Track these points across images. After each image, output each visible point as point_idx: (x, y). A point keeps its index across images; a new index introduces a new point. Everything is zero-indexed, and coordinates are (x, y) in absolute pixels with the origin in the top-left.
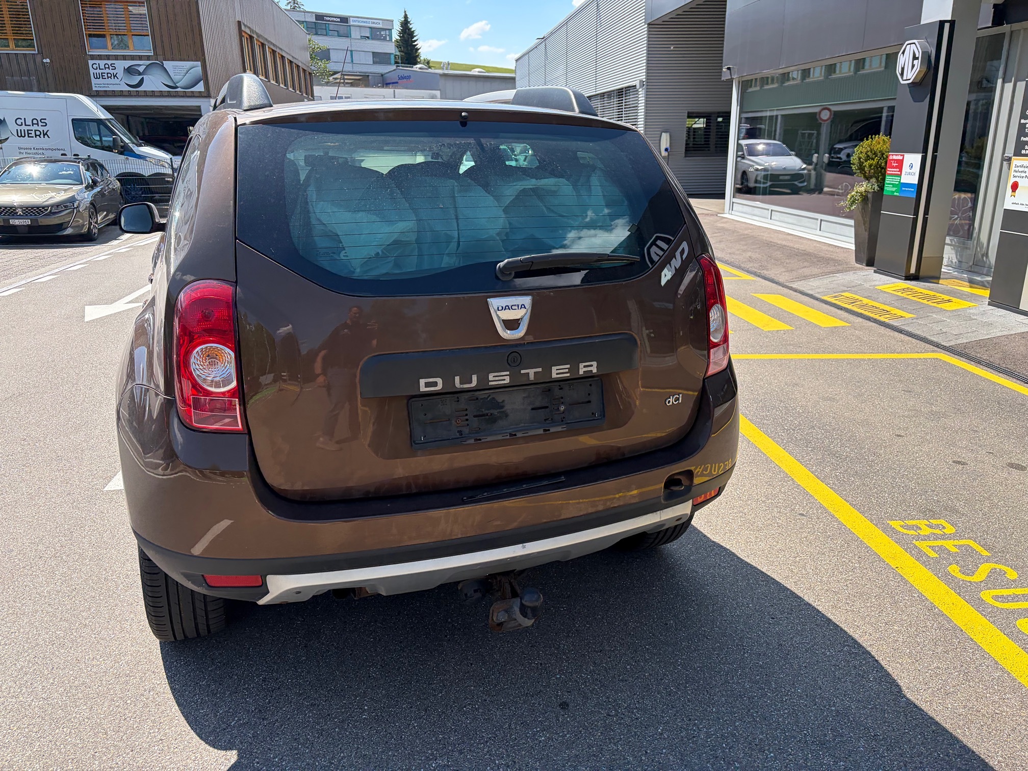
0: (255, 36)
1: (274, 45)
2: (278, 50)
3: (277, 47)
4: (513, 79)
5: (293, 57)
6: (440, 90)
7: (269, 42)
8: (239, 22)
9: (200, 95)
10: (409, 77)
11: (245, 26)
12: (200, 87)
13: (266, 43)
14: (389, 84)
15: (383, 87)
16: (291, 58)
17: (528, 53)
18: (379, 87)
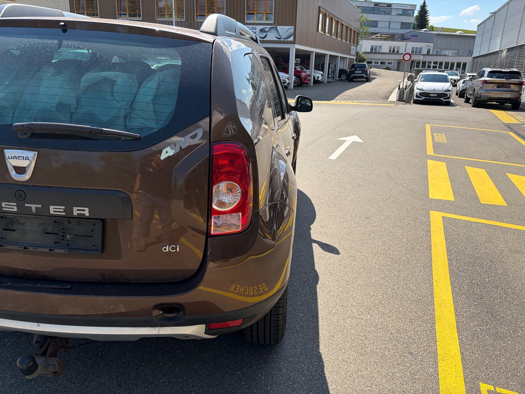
0: (328, 14)
1: (338, 18)
2: (340, 21)
3: (340, 19)
4: (475, 37)
5: (349, 24)
6: (433, 43)
7: (335, 17)
8: (320, 7)
9: (291, 43)
10: (417, 36)
11: (323, 8)
12: (291, 39)
13: (333, 17)
14: (405, 39)
15: (401, 41)
16: (347, 25)
17: (484, 22)
18: (398, 41)
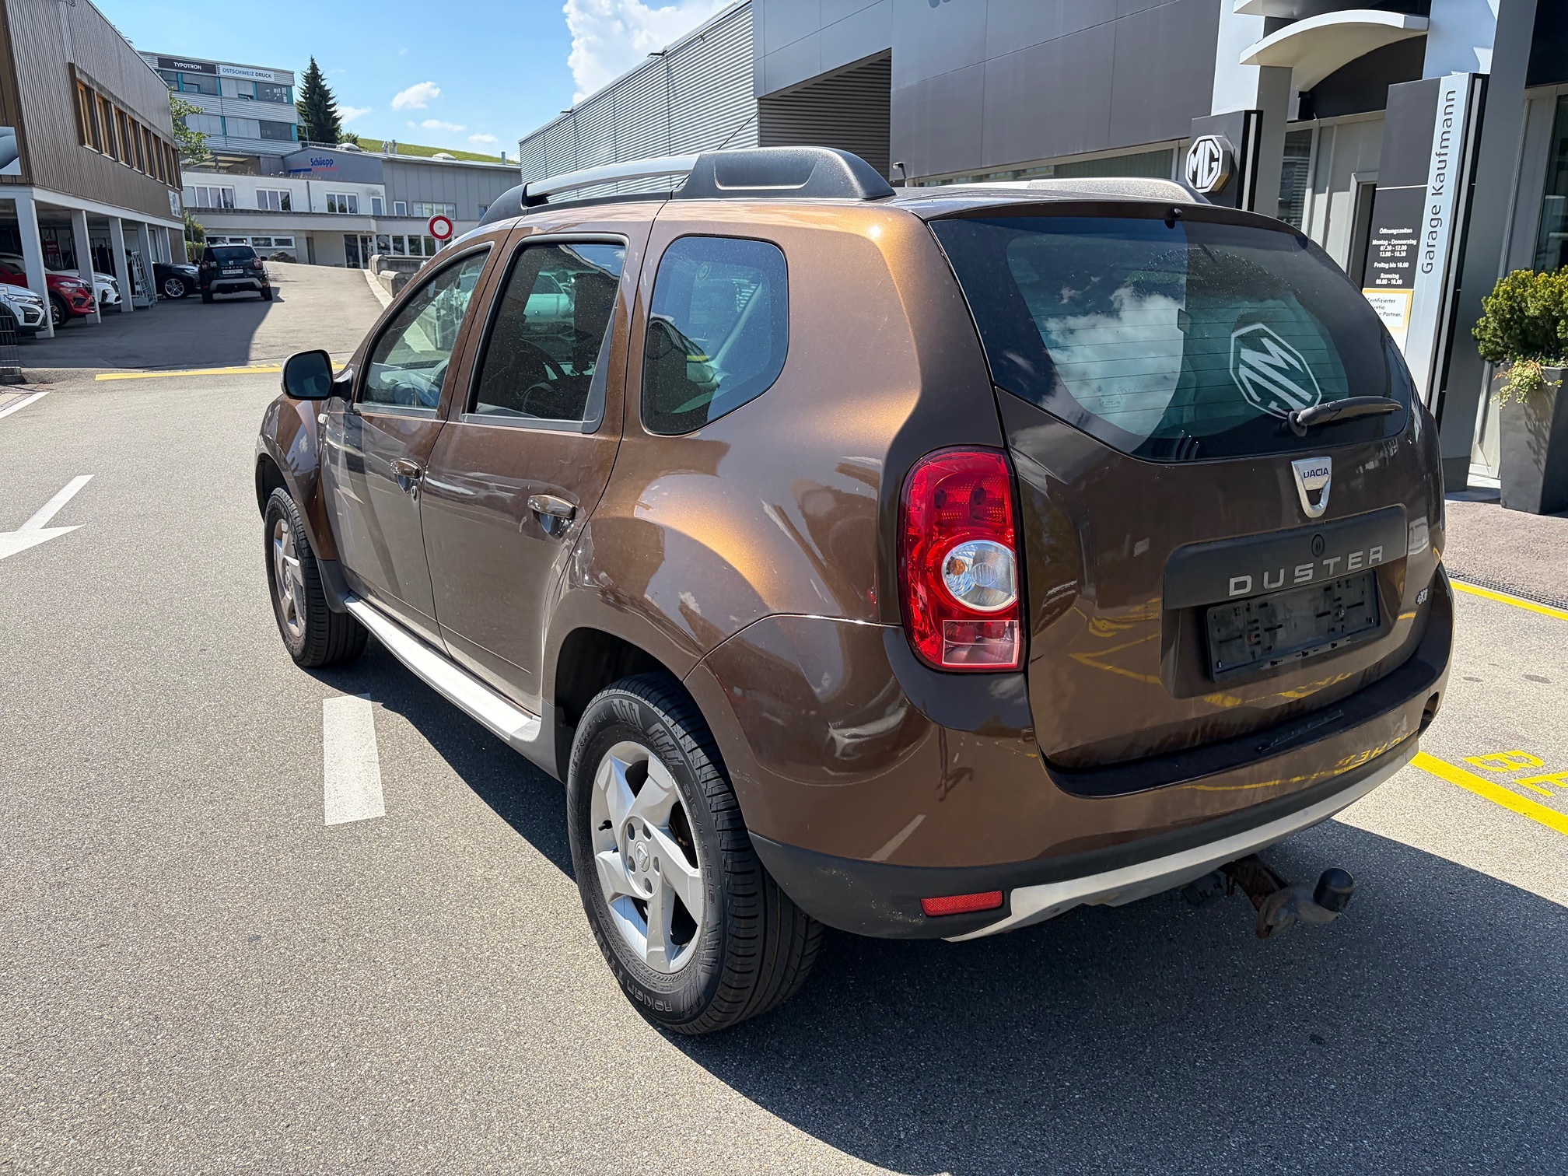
0: (95, 88)
1: (123, 104)
2: (128, 112)
3: (127, 107)
5: (150, 123)
6: (384, 184)
7: (115, 98)
8: (71, 66)
9: (13, 182)
10: (330, 162)
11: (81, 72)
12: (14, 168)
13: (111, 100)
14: (300, 171)
15: (287, 175)
16: (147, 126)
17: (543, 132)
18: (280, 176)
